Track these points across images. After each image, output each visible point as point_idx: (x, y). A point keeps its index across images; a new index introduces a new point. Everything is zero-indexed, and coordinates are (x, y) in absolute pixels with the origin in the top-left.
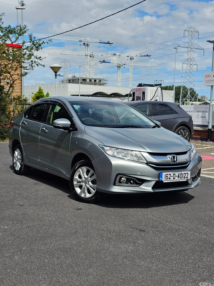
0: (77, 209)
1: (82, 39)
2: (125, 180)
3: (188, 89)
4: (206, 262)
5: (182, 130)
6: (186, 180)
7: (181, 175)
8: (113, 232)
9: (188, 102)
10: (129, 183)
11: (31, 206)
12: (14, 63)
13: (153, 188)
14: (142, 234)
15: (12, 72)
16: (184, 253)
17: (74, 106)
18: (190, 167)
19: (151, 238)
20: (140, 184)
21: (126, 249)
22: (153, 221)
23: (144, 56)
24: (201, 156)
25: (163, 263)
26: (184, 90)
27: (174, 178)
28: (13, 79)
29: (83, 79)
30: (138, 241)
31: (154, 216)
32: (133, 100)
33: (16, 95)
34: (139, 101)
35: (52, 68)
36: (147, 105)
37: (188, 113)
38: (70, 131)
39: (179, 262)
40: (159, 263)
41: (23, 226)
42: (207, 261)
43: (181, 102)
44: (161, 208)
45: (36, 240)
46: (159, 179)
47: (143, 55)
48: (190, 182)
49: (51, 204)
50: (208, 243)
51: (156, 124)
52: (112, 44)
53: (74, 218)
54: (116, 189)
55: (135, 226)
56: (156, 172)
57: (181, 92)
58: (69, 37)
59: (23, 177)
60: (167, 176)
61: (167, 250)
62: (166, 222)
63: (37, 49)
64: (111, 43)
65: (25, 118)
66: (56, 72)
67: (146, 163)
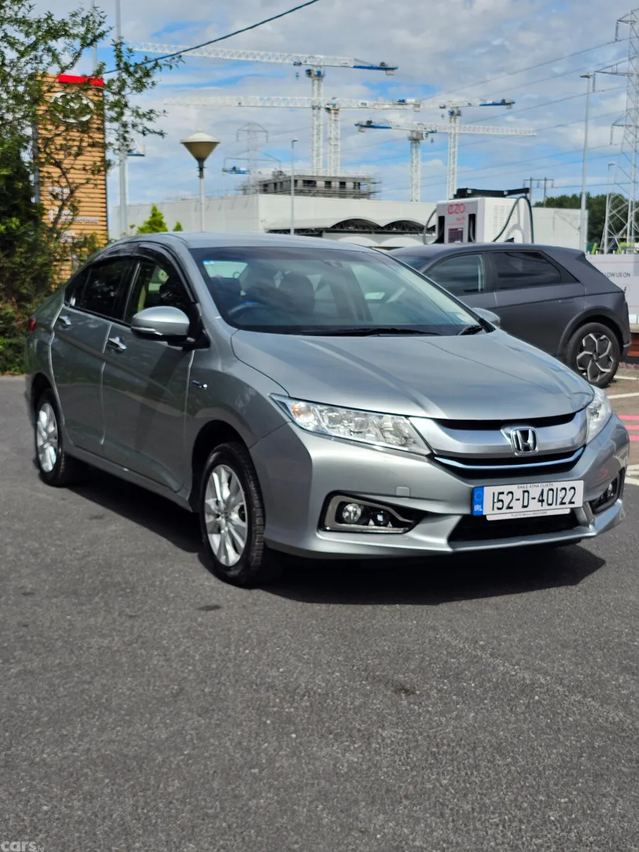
0: (202, 609)
1: (302, 57)
2: (359, 512)
3: (627, 206)
4: (610, 821)
5: (591, 335)
6: (567, 511)
7: (551, 492)
8: (304, 696)
9: (628, 244)
10: (371, 522)
11: (56, 597)
12: (71, 134)
13: (452, 538)
14: (401, 704)
15: (66, 162)
16: (535, 780)
17: (206, 263)
18: (583, 466)
19: (430, 719)
20: (410, 527)
21: (332, 762)
22: (449, 654)
23: (494, 104)
24: (627, 427)
25: (453, 821)
26: (615, 207)
27: (526, 504)
28: (69, 184)
29: (304, 181)
30: (380, 730)
31: (456, 632)
32: (440, 240)
33: (79, 232)
34: (457, 245)
35: (190, 146)
36: (480, 256)
37: (612, 279)
38: (188, 348)
39: (510, 816)
40: (436, 824)
41: (9, 670)
42: (613, 816)
43: (608, 244)
44: (487, 603)
45: (37, 722)
46: (472, 508)
47: (491, 102)
48: (582, 516)
49: (124, 590)
50: (627, 740)
51: (482, 321)
52: (393, 69)
53: (185, 640)
54: (328, 543)
55: (384, 670)
56: (463, 486)
57: (608, 215)
58: (262, 53)
59: (64, 492)
60: (501, 497)
61: (477, 767)
62: (492, 655)
63: (140, 86)
64: (390, 66)
65: (66, 305)
66: (201, 160)
67: (427, 456)
